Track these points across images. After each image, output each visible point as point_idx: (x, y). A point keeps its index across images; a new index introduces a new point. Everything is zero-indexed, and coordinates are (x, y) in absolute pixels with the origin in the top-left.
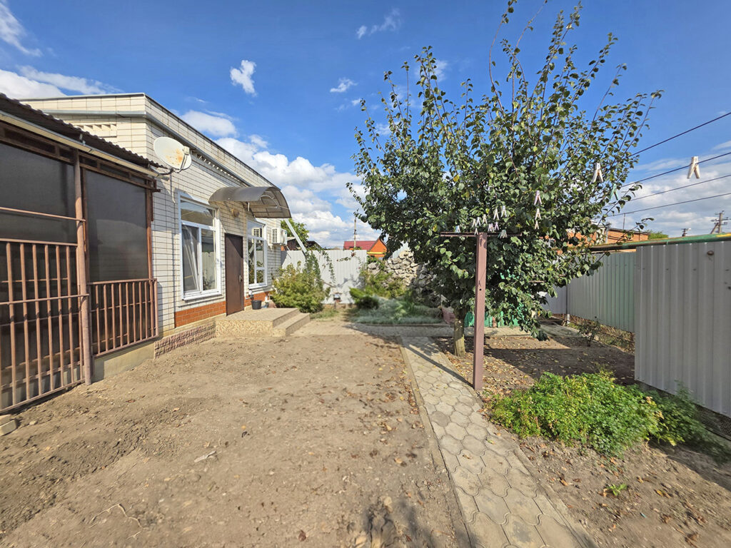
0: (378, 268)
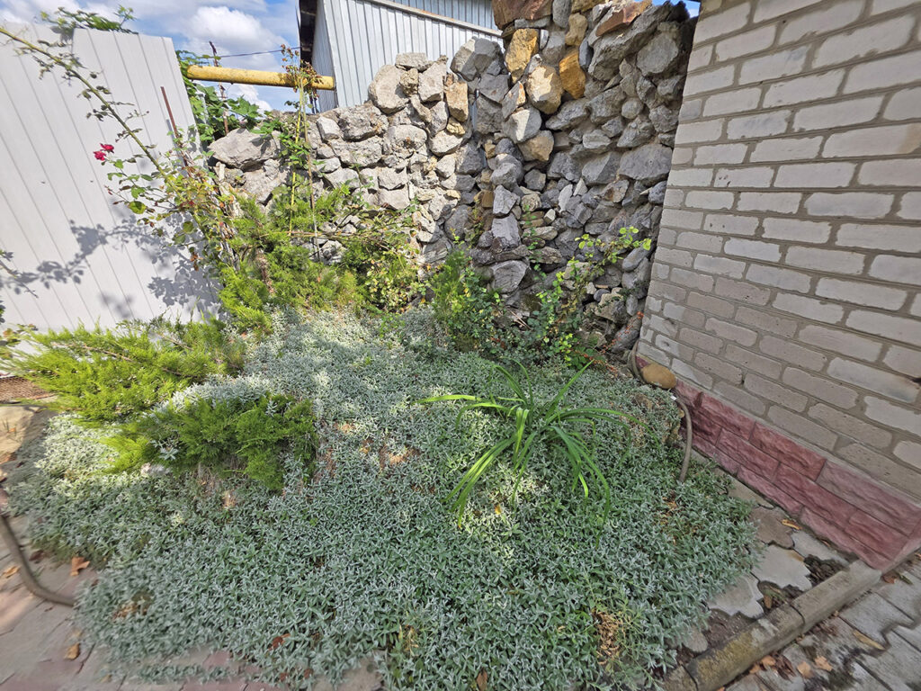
0: (272, 164)
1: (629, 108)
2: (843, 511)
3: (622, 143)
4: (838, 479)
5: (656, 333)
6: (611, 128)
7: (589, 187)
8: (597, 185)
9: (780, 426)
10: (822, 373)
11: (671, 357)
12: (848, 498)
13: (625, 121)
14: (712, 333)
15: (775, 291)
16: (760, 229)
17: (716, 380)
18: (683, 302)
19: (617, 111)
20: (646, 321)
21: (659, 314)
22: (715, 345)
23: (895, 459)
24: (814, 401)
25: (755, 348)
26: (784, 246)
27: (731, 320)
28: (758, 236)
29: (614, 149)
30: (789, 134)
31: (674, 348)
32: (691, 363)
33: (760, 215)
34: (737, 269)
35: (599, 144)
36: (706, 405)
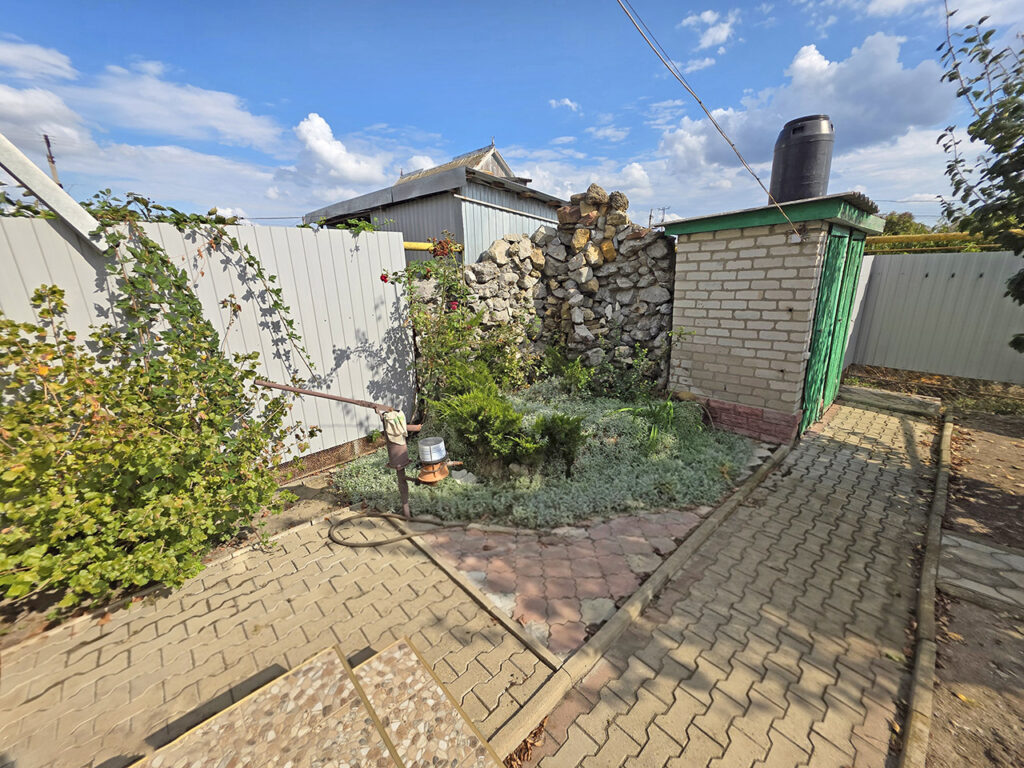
1: (643, 270)
2: (773, 428)
3: (639, 285)
4: (769, 415)
5: (679, 376)
6: (634, 277)
7: (622, 306)
8: (627, 305)
9: (746, 403)
10: (754, 376)
11: (689, 386)
12: (773, 421)
13: (640, 275)
14: (708, 370)
15: (730, 348)
16: (720, 324)
17: (714, 391)
18: (690, 359)
19: (636, 270)
20: (671, 371)
21: (679, 366)
22: (710, 376)
23: (783, 401)
24: (754, 388)
25: (727, 373)
26: (730, 330)
27: (715, 363)
28: (719, 327)
29: (636, 287)
30: (723, 290)
31: (690, 381)
32: (700, 387)
33: (719, 319)
34: (713, 341)
35: (628, 285)
36: (713, 404)
